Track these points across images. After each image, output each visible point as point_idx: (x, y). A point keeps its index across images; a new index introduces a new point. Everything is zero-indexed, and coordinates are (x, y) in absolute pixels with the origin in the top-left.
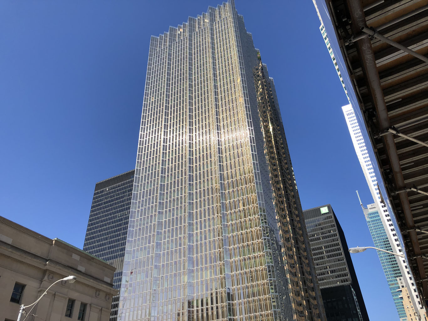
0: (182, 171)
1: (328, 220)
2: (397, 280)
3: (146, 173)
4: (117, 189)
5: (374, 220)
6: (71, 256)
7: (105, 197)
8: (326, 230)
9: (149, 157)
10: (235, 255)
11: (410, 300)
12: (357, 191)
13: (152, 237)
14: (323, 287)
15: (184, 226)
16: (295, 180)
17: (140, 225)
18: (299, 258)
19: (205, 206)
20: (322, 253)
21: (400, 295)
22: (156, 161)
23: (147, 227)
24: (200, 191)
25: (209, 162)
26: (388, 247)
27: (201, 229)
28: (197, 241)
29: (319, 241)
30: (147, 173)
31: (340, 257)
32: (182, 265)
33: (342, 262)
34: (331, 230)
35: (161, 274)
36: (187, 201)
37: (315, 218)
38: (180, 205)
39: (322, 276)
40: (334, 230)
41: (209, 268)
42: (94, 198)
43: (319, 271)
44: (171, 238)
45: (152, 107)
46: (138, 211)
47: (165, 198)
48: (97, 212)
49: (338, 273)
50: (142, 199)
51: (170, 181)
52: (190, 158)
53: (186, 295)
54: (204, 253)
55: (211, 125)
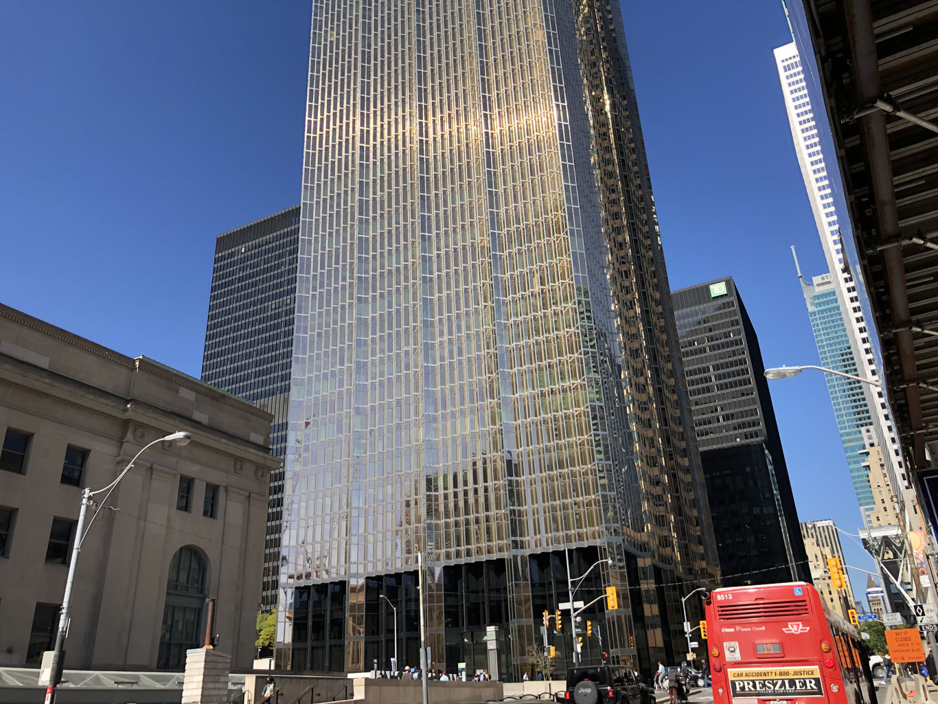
0: (405, 207)
1: (725, 310)
2: (860, 432)
3: (325, 212)
4: (263, 248)
5: (825, 310)
6: (177, 392)
7: (238, 267)
8: (720, 331)
9: (329, 177)
10: (523, 386)
11: (885, 471)
12: (792, 248)
13: (346, 350)
14: (706, 448)
15: (415, 327)
16: (657, 224)
17: (320, 326)
18: (659, 391)
19: (457, 286)
20: (708, 380)
21: (864, 461)
22: (346, 186)
23: (335, 330)
24: (447, 253)
25: (465, 186)
26: (849, 365)
27: (450, 333)
29: (702, 355)
30: (328, 212)
31: (746, 387)
32: (412, 406)
33: (748, 397)
34: (729, 332)
35: (369, 425)
36: (419, 274)
37: (697, 307)
38: (403, 284)
39: (706, 427)
40: (737, 333)
41: (468, 412)
42: (215, 270)
43: (700, 417)
44: (387, 353)
45: (331, 57)
46: (314, 296)
47: (371, 267)
48: (225, 299)
49: (739, 420)
50: (319, 271)
51: (379, 231)
52: (422, 178)
53: (422, 466)
54: (457, 383)
55: (469, 98)
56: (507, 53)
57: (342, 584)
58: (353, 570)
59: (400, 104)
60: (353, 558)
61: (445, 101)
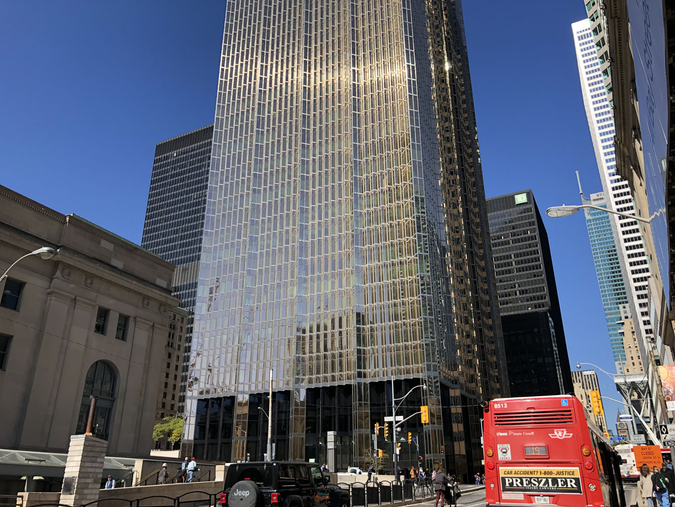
0: (291, 123)
1: (525, 214)
2: (618, 308)
3: (232, 125)
4: (190, 154)
5: (599, 219)
7: (171, 167)
8: (521, 229)
9: (237, 99)
10: (371, 259)
11: (635, 337)
12: (577, 172)
13: (243, 227)
14: (505, 314)
15: (294, 213)
16: (478, 149)
17: (224, 210)
18: (473, 269)
19: (326, 183)
20: (510, 264)
21: (620, 329)
22: (248, 106)
23: (235, 212)
24: (320, 158)
25: (336, 109)
26: (613, 259)
27: (320, 218)
28: (313, 236)
29: (506, 246)
30: (234, 125)
31: (538, 270)
32: (289, 271)
33: (539, 278)
34: (527, 230)
35: (257, 284)
36: (299, 174)
37: (505, 211)
38: (287, 180)
39: (507, 298)
40: (533, 231)
41: (330, 276)
42: (154, 169)
43: (503, 291)
44: (272, 231)
45: (242, 10)
46: (221, 187)
47: (264, 167)
48: (161, 190)
49: (531, 295)
50: (226, 168)
51: (271, 140)
52: (304, 102)
53: (294, 314)
54: (323, 255)
55: (342, 44)
56: (372, 12)
57: (233, 398)
58: (241, 388)
59: (291, 47)
60: (241, 380)
61: (324, 46)
